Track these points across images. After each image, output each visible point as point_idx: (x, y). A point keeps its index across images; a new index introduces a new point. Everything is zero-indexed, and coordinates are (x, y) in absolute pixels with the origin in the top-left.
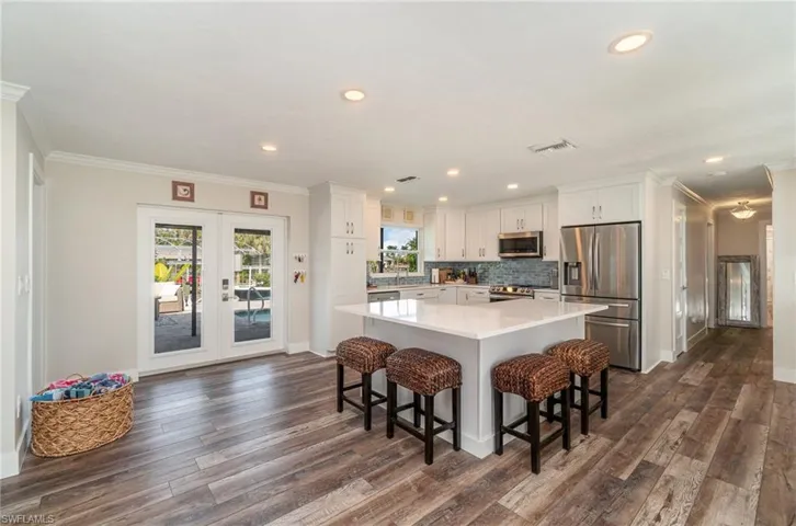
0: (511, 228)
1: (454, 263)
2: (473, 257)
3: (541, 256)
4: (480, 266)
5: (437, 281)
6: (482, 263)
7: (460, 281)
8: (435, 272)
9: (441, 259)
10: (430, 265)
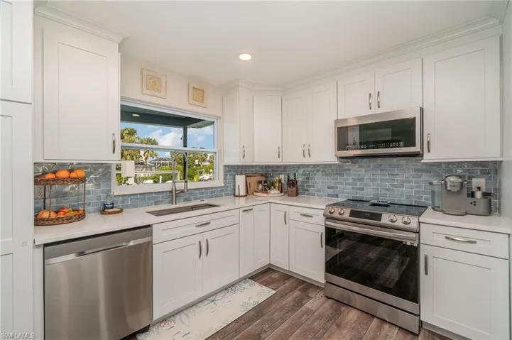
0: (357, 109)
1: (267, 167)
2: (293, 157)
3: (417, 155)
4: (301, 171)
5: (243, 192)
6: (307, 166)
7: (274, 192)
8: (240, 180)
9: (248, 161)
10: (232, 170)
